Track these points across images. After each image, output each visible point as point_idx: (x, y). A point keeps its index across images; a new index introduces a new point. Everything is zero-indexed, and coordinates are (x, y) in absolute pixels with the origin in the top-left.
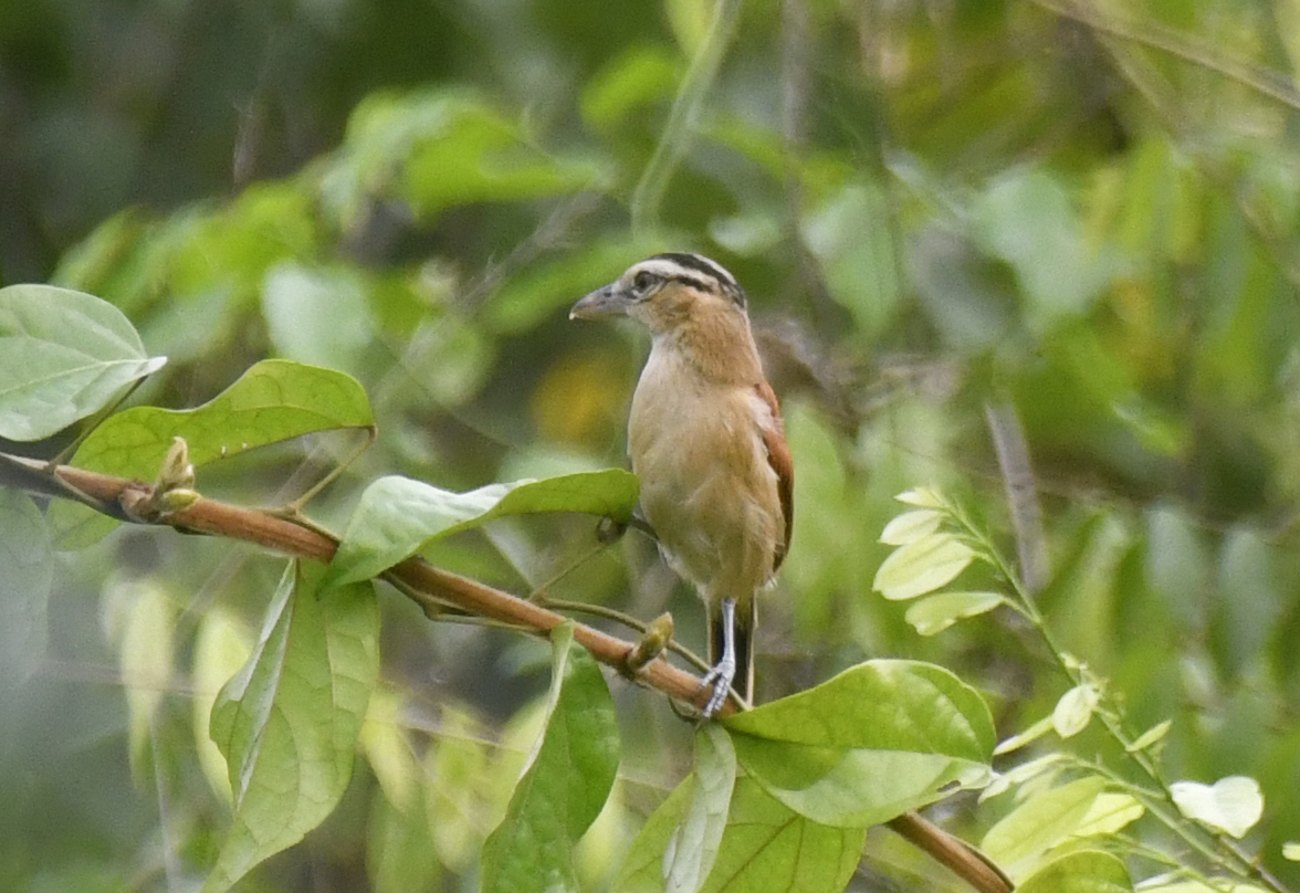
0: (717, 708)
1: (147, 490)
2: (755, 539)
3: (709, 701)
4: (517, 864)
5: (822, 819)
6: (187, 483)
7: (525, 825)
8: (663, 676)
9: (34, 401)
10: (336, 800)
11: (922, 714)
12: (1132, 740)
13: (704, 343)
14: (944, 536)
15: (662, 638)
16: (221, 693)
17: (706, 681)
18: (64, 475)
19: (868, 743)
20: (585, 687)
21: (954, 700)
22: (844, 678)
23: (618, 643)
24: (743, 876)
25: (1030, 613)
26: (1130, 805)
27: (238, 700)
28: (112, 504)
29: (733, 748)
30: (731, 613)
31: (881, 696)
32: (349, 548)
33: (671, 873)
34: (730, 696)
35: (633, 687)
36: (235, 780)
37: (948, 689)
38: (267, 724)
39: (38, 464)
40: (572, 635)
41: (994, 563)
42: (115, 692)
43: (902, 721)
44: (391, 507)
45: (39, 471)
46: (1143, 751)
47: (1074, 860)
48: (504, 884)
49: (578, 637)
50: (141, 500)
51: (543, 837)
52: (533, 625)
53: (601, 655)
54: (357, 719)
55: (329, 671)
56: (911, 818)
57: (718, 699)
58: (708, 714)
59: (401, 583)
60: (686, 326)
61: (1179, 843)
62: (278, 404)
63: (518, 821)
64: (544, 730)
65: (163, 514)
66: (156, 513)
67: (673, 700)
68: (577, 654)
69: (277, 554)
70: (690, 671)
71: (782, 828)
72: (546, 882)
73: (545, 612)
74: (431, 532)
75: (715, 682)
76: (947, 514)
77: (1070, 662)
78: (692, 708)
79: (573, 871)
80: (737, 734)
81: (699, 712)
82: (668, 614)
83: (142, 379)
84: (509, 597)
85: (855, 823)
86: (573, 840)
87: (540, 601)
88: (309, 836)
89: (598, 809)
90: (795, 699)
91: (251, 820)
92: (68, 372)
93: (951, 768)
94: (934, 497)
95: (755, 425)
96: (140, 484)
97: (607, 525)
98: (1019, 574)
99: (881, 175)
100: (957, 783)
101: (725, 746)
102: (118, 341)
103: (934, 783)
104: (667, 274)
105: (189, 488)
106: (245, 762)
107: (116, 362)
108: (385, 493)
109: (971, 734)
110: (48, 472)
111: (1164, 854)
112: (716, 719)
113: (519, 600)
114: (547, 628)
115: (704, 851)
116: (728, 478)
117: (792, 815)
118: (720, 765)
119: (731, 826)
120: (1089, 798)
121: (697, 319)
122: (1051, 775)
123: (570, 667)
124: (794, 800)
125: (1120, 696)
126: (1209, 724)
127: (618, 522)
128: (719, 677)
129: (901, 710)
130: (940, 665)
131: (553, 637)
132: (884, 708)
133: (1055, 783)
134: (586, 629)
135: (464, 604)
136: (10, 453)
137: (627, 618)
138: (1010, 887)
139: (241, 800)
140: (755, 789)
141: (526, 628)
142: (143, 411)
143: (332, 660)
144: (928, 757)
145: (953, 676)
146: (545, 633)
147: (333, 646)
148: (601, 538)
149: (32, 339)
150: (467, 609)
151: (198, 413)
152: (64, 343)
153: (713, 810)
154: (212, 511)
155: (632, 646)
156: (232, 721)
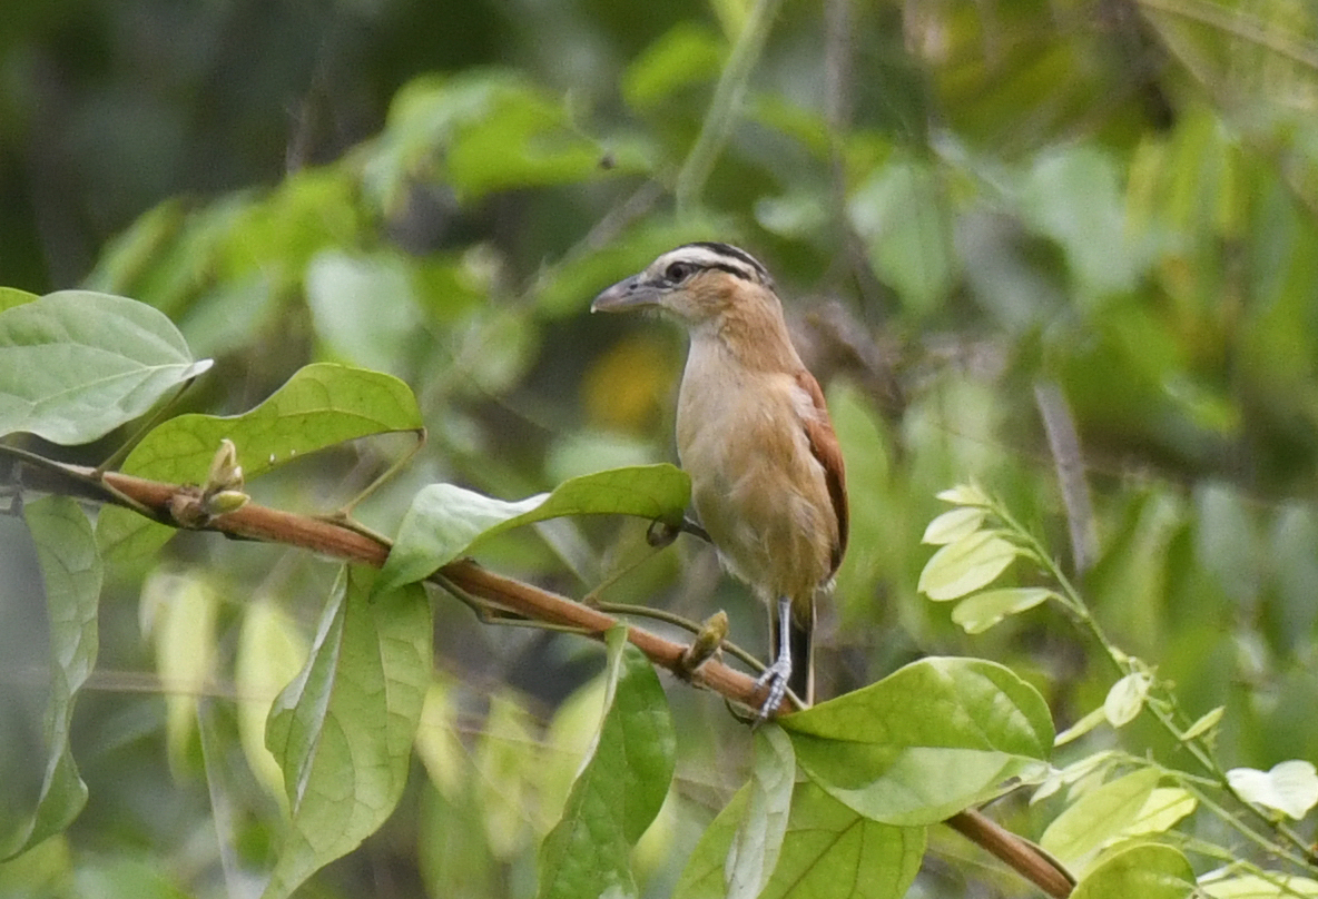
0: (774, 707)
1: (195, 496)
2: (803, 533)
3: (765, 702)
4: (574, 865)
5: (880, 818)
6: (236, 485)
7: (582, 826)
8: (718, 677)
9: (81, 406)
10: (392, 805)
11: (979, 711)
12: (1185, 729)
13: (746, 331)
14: (987, 533)
15: (717, 636)
16: (276, 703)
17: (762, 681)
18: (111, 481)
19: (927, 741)
20: (635, 692)
21: (1010, 696)
22: (902, 675)
23: (675, 642)
24: (803, 884)
26: (1184, 799)
27: (292, 708)
28: (160, 510)
29: (792, 749)
30: (787, 612)
31: (941, 694)
32: (401, 550)
33: (733, 875)
34: (786, 696)
35: (689, 687)
36: (291, 790)
37: (1006, 686)
38: (322, 730)
39: (85, 471)
40: (626, 636)
41: (1038, 560)
43: (960, 719)
44: (441, 511)
45: (86, 477)
46: (1196, 740)
47: (1135, 853)
48: (563, 885)
49: (632, 639)
50: (190, 504)
51: (599, 839)
52: (587, 626)
53: (655, 655)
54: (412, 724)
55: (383, 677)
56: (971, 815)
57: (775, 698)
58: (764, 714)
59: (453, 585)
60: (729, 314)
62: (327, 409)
63: (574, 822)
64: (600, 731)
65: (212, 517)
66: (205, 517)
67: (729, 700)
68: (631, 655)
69: (327, 559)
70: (745, 671)
71: (843, 832)
72: (603, 886)
73: (599, 614)
74: (477, 531)
75: (771, 682)
76: (989, 511)
77: (1118, 656)
78: (749, 709)
79: (630, 873)
80: (794, 733)
81: (755, 711)
82: (722, 612)
83: (191, 380)
84: (562, 599)
85: (915, 821)
86: (630, 843)
87: (592, 603)
88: (366, 843)
89: (652, 812)
90: (853, 697)
91: (307, 828)
92: (114, 377)
93: (1011, 764)
94: (976, 494)
95: (795, 415)
96: (190, 489)
97: (659, 528)
100: (1016, 779)
101: (783, 745)
102: (164, 346)
103: (994, 780)
104: (705, 262)
105: (238, 490)
106: (300, 771)
107: (162, 367)
108: (437, 500)
109: (1030, 731)
110: (96, 478)
112: (773, 719)
113: (572, 602)
114: (602, 629)
115: (766, 851)
116: (770, 468)
117: (856, 817)
118: (779, 764)
119: (790, 832)
120: (1141, 795)
121: (740, 306)
122: (1103, 772)
123: (625, 667)
124: (854, 800)
125: (1171, 684)
126: (1264, 703)
127: (670, 525)
128: (775, 676)
129: (960, 707)
130: (995, 661)
131: (606, 639)
132: (942, 705)
133: (1107, 779)
134: (640, 630)
135: (519, 608)
136: (56, 460)
137: (681, 619)
138: (1073, 883)
139: (296, 809)
140: (816, 794)
141: (583, 630)
142: (190, 419)
143: (385, 665)
144: (988, 754)
145: (1012, 673)
146: (599, 635)
147: (386, 651)
148: (653, 541)
149: (77, 345)
150: (521, 613)
151: (245, 419)
152: (108, 348)
153: (774, 810)
154: (259, 515)
155: (687, 646)
156: (287, 730)
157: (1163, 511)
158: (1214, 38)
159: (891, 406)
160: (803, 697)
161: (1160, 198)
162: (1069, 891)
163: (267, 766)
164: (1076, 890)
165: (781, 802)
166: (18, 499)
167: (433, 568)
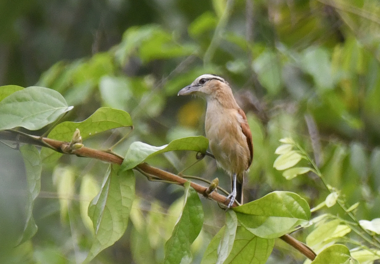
0: (231, 205)
1: (68, 145)
2: (240, 155)
3: (229, 203)
4: (175, 249)
5: (262, 237)
6: (80, 142)
7: (177, 239)
8: (216, 197)
9: (36, 119)
10: (123, 232)
11: (290, 206)
12: (347, 208)
14: (293, 151)
15: (216, 185)
16: (91, 203)
17: (228, 197)
18: (45, 140)
19: (275, 215)
20: (192, 200)
21: (298, 202)
22: (267, 197)
23: (204, 187)
24: (240, 254)
25: (317, 173)
26: (347, 228)
27: (96, 204)
28: (58, 148)
29: (236, 216)
30: (236, 178)
31: (279, 201)
32: (126, 160)
33: (220, 253)
34: (235, 202)
36: (95, 227)
37: (297, 199)
38: (104, 211)
39: (37, 137)
40: (190, 185)
41: (307, 160)
42: (56, 200)
43: (284, 209)
44: (138, 149)
45: (37, 139)
46: (351, 212)
48: (171, 255)
49: (192, 185)
50: (67, 147)
51: (182, 242)
52: (179, 182)
53: (198, 190)
54: (129, 209)
55: (121, 196)
56: (287, 236)
57: (232, 202)
58: (229, 207)
59: (141, 170)
60: (219, 91)
61: (361, 239)
62: (106, 120)
63: (175, 237)
64: (182, 212)
65: (73, 151)
66: (71, 151)
67: (219, 203)
68: (191, 190)
69: (106, 162)
70: (223, 195)
71: (251, 240)
72: (183, 256)
73: (182, 178)
74: (148, 155)
75: (231, 198)
76: (294, 145)
77: (329, 187)
78: (224, 205)
79: (190, 251)
80: (237, 213)
81: (226, 206)
82: (217, 178)
83: (67, 112)
84: (172, 174)
85: (271, 238)
86: (191, 243)
87: (180, 175)
88: (116, 243)
89: (197, 234)
90: (253, 202)
91: (99, 238)
92: (45, 111)
93: (298, 222)
94: (290, 140)
95: (238, 122)
96: (67, 143)
97: (199, 154)
98: (315, 162)
99: (274, 50)
100: (300, 226)
101: (234, 216)
102: (60, 102)
103: (294, 225)
105: (80, 143)
106: (98, 222)
107: (59, 108)
108: (136, 146)
109: (304, 212)
110: (40, 139)
111: (357, 242)
112: (231, 208)
113: (174, 175)
115: (229, 245)
116: (231, 137)
117: (254, 236)
118: (233, 221)
119: (236, 240)
120: (335, 227)
122: (324, 220)
123: (189, 194)
124: (254, 231)
125: (344, 196)
126: (369, 206)
127: (202, 154)
128: (232, 196)
129: (284, 205)
130: (294, 192)
131: (184, 185)
132: (279, 205)
133: (325, 222)
134: (194, 183)
135: (159, 176)
136: (29, 134)
137: (205, 180)
138: (316, 255)
139: (96, 233)
140: (243, 229)
141: (177, 183)
142: (67, 123)
143: (122, 193)
144: (292, 218)
145: (298, 195)
146: (182, 184)
147: (122, 189)
148: (198, 158)
149: (35, 102)
150: (160, 178)
151: (82, 123)
152: (44, 103)
153: (231, 234)
154: (87, 150)
155: (207, 188)
156: (94, 211)
157: (341, 151)
158: (356, 18)
159: (264, 121)
160: (240, 202)
161: (341, 62)
162: (315, 257)
163: (88, 221)
164: (316, 257)
165: (233, 232)
166: (18, 145)
167: (135, 165)
